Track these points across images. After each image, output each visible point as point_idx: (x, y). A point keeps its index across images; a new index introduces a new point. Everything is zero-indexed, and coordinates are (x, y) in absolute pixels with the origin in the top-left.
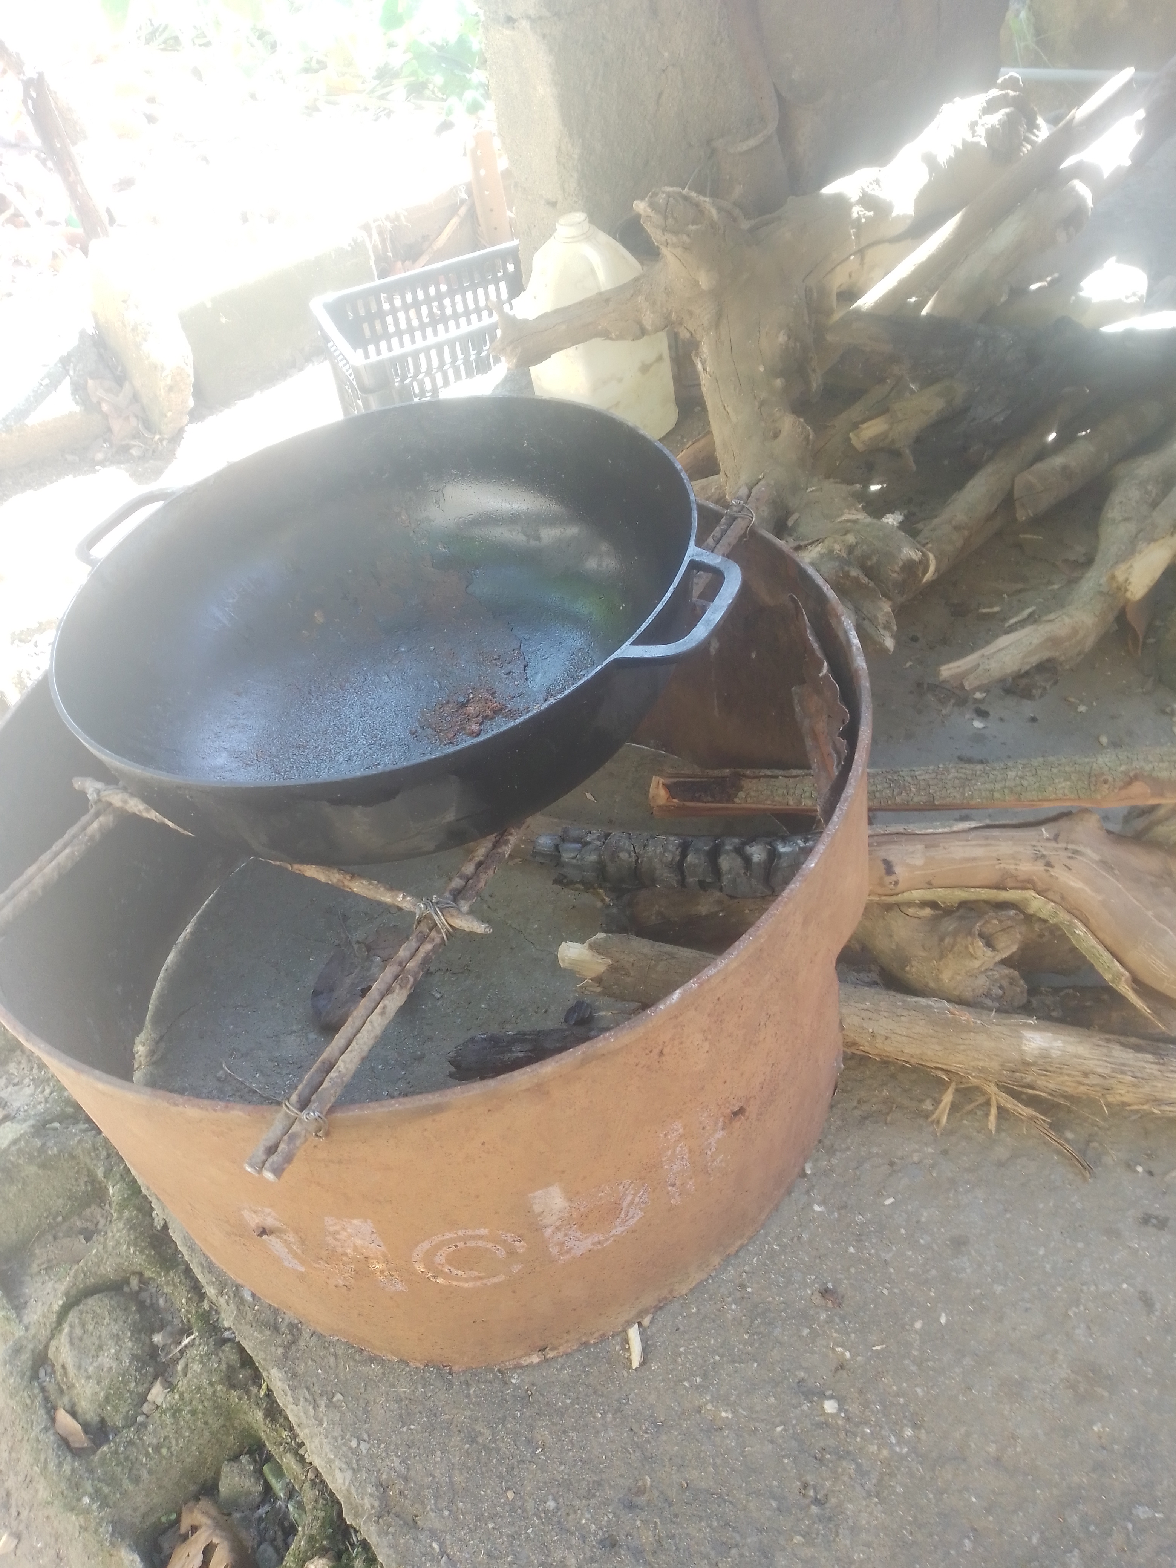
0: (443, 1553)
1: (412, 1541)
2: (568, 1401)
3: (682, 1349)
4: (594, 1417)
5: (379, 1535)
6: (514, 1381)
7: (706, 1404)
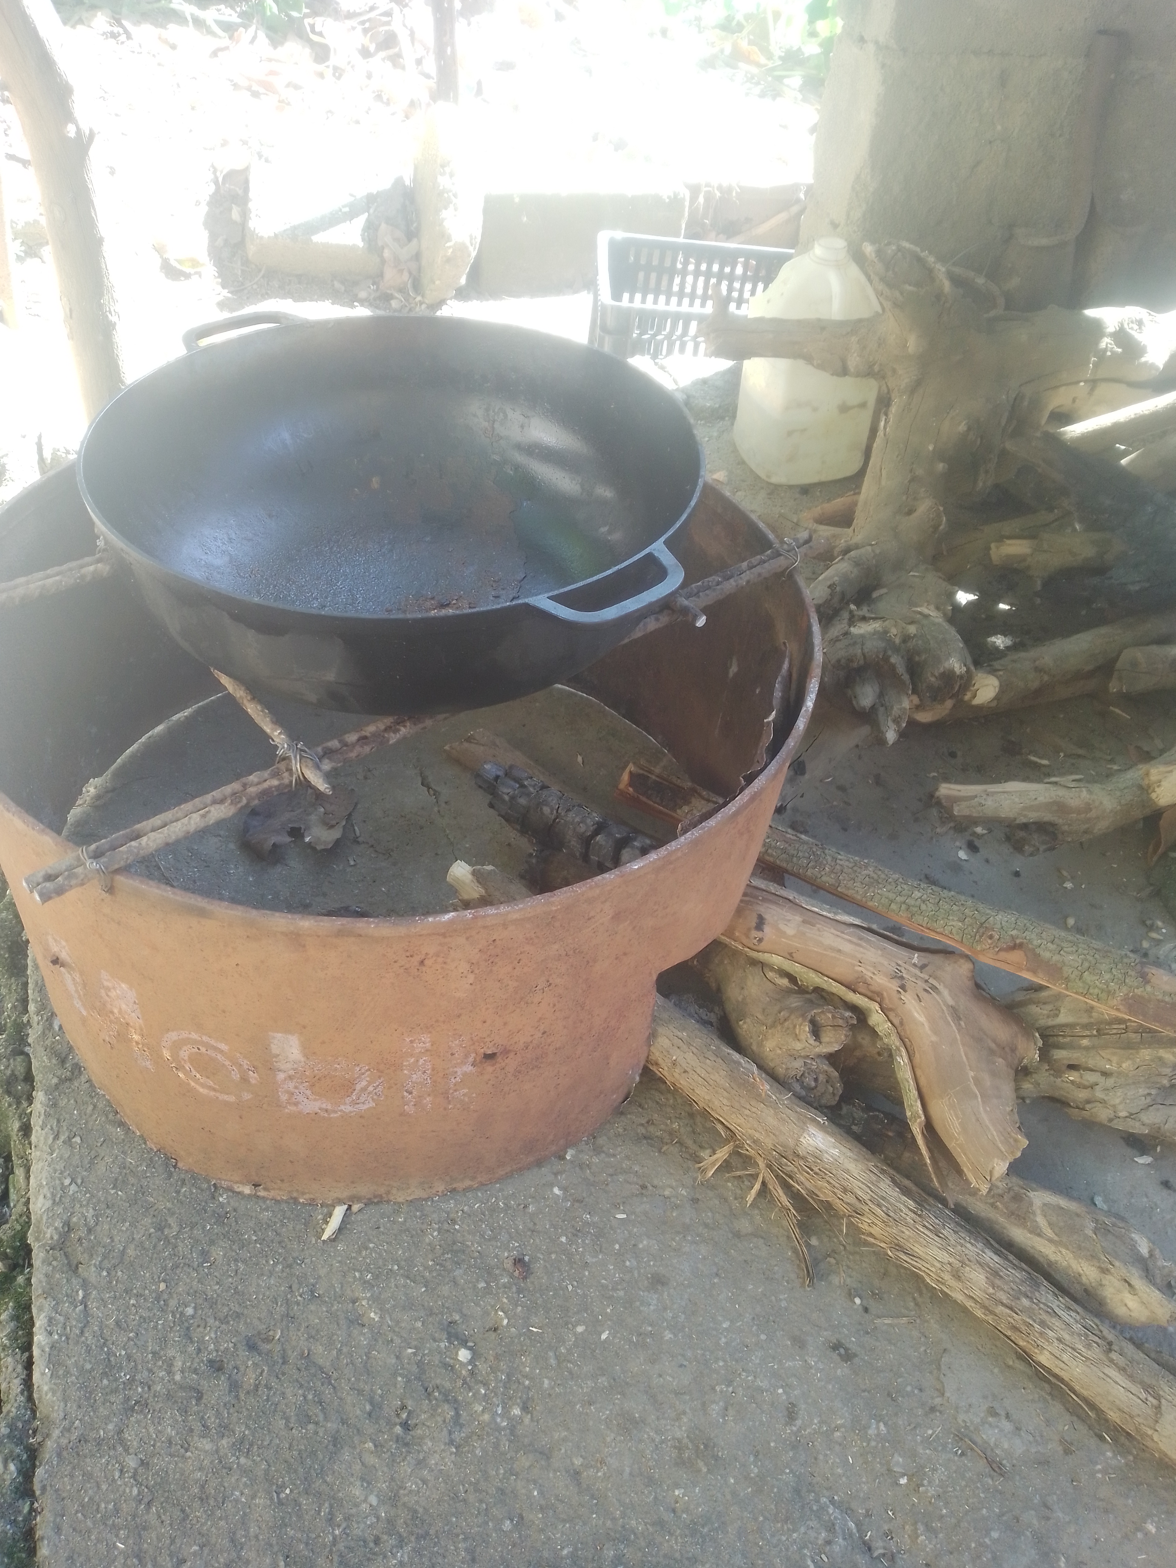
0: (84, 1302)
1: (65, 1280)
2: (254, 1238)
3: (371, 1245)
4: (267, 1262)
5: (43, 1262)
6: (221, 1199)
7: (364, 1299)
